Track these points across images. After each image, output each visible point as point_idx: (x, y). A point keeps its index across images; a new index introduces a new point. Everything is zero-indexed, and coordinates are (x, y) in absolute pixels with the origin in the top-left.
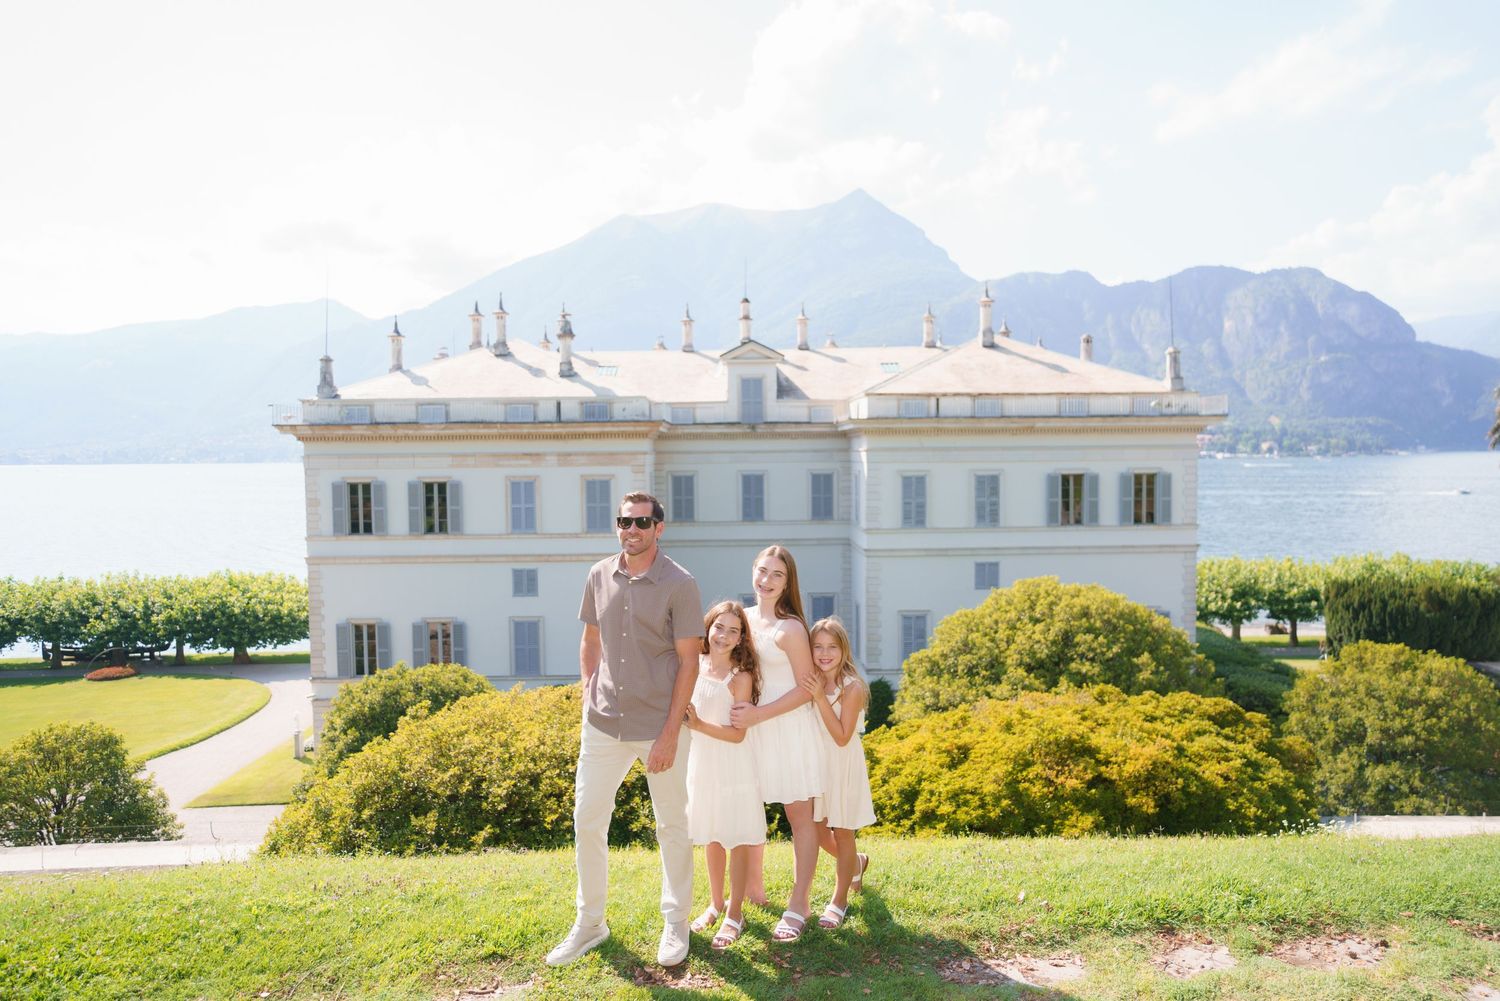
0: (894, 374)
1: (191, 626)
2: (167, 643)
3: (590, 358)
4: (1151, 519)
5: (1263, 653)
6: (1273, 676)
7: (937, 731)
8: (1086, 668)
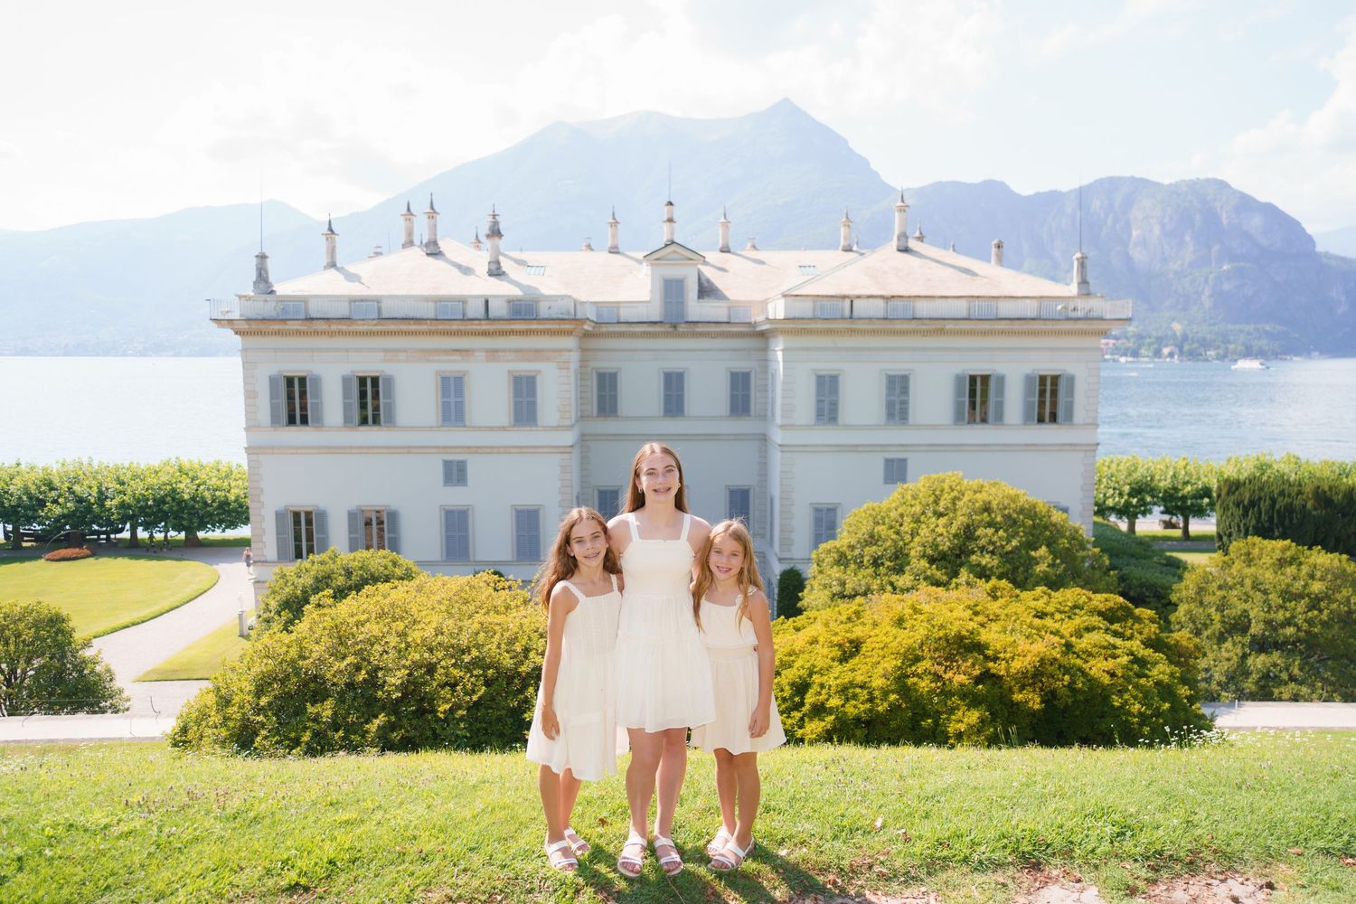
0: (812, 277)
1: (143, 510)
2: (120, 526)
3: (518, 258)
4: (1054, 418)
5: (1156, 547)
6: (1164, 569)
7: (831, 625)
8: (986, 560)
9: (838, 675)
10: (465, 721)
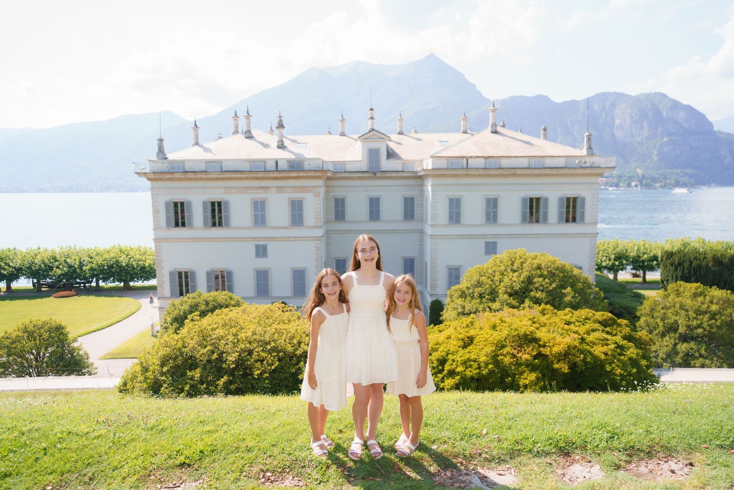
0: (446, 147)
1: (102, 271)
2: (91, 280)
3: (293, 139)
4: (574, 220)
5: (628, 287)
6: (633, 299)
7: (458, 329)
8: (539, 295)
9: (462, 355)
10: (268, 379)
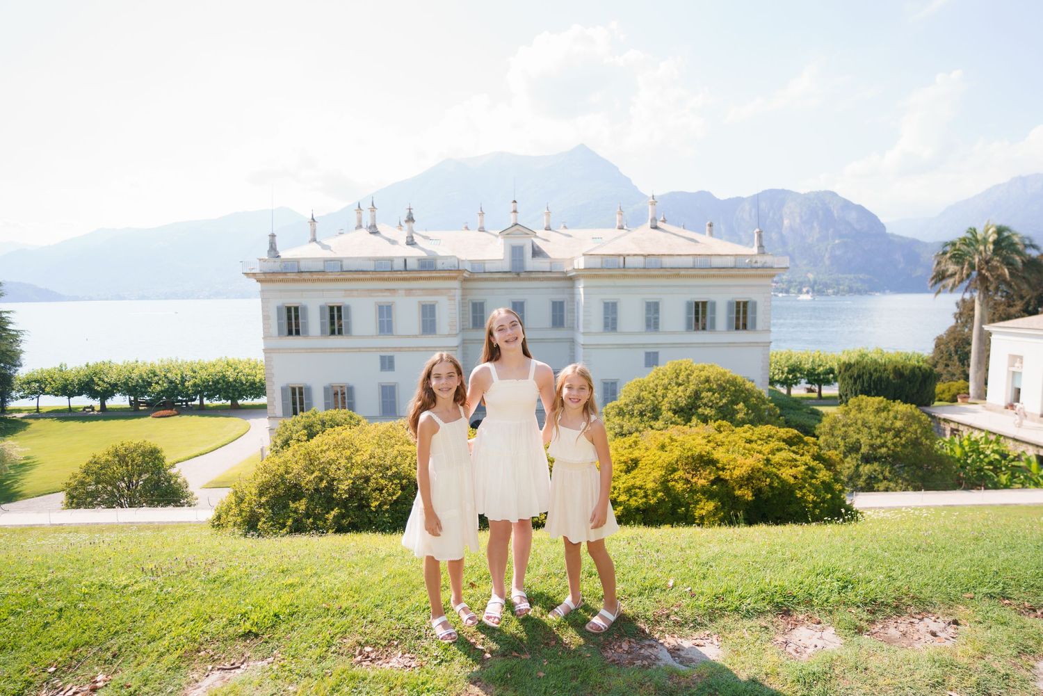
0: (600, 244)
1: (207, 387)
2: (194, 397)
3: (424, 235)
4: (745, 327)
5: (804, 403)
6: (810, 416)
7: (619, 450)
8: (707, 411)
9: (624, 481)
10: (388, 512)
